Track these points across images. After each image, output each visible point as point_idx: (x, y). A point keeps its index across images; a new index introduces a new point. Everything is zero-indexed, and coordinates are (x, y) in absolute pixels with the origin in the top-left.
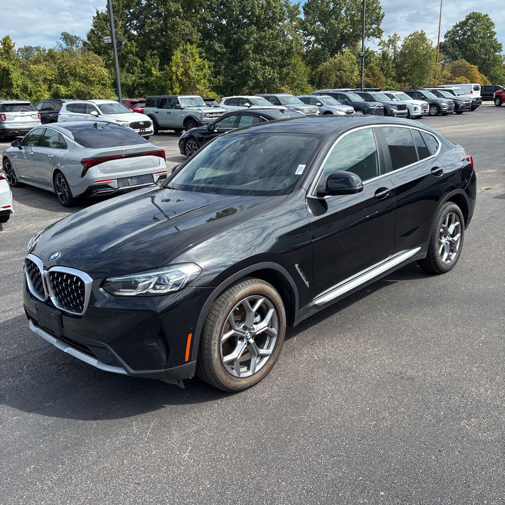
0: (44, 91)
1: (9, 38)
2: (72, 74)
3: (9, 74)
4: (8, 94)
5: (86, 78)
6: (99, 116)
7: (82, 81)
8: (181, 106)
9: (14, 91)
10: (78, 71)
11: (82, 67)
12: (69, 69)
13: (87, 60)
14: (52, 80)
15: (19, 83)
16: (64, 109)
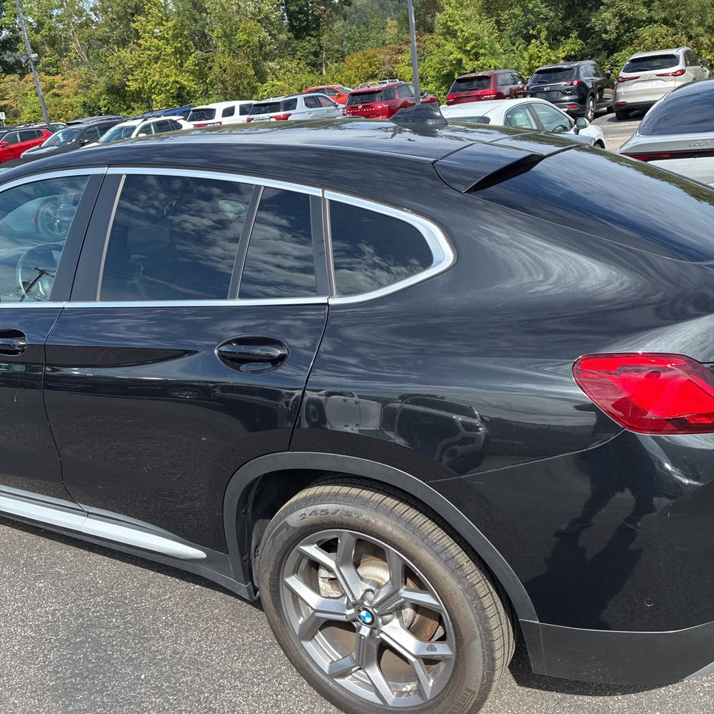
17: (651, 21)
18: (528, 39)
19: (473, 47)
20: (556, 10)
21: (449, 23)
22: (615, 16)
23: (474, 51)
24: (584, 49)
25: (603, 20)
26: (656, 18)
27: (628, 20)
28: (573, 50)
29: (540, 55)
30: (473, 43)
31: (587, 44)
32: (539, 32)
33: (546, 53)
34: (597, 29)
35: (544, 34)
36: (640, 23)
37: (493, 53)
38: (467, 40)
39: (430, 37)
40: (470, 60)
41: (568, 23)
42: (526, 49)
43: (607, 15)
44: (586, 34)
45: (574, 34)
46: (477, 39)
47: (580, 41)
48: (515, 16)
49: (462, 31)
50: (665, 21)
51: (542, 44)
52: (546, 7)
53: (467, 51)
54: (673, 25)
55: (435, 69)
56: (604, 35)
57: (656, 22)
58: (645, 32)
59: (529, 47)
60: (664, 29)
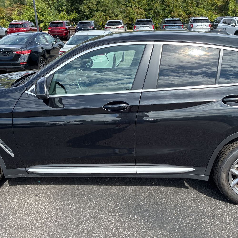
3: (229, 4)
4: (225, 14)
6: (235, 26)
9: (229, 13)
15: (233, 8)
16: (221, 22)
17: (98, 10)
18: (60, 11)
19: (41, 12)
20: (68, 3)
21: (32, 2)
22: (87, 7)
23: (42, 13)
24: (78, 17)
25: (84, 8)
26: (100, 10)
27: (91, 9)
28: (75, 17)
29: (64, 17)
30: (41, 10)
31: (79, 15)
32: (63, 9)
33: (66, 16)
34: (82, 11)
35: (65, 10)
36: (95, 11)
37: (49, 15)
38: (39, 9)
39: (24, 6)
40: (41, 16)
41: (73, 8)
42: (59, 14)
43: (85, 7)
44: (79, 12)
45: (75, 12)
46: (43, 9)
47: (77, 14)
48: (54, 3)
49: (37, 5)
50: (102, 11)
51: (65, 13)
52: (65, 1)
53: (39, 13)
54: (105, 12)
55: (27, 18)
56: (85, 13)
58: (97, 14)
59: (61, 14)
60: (102, 13)
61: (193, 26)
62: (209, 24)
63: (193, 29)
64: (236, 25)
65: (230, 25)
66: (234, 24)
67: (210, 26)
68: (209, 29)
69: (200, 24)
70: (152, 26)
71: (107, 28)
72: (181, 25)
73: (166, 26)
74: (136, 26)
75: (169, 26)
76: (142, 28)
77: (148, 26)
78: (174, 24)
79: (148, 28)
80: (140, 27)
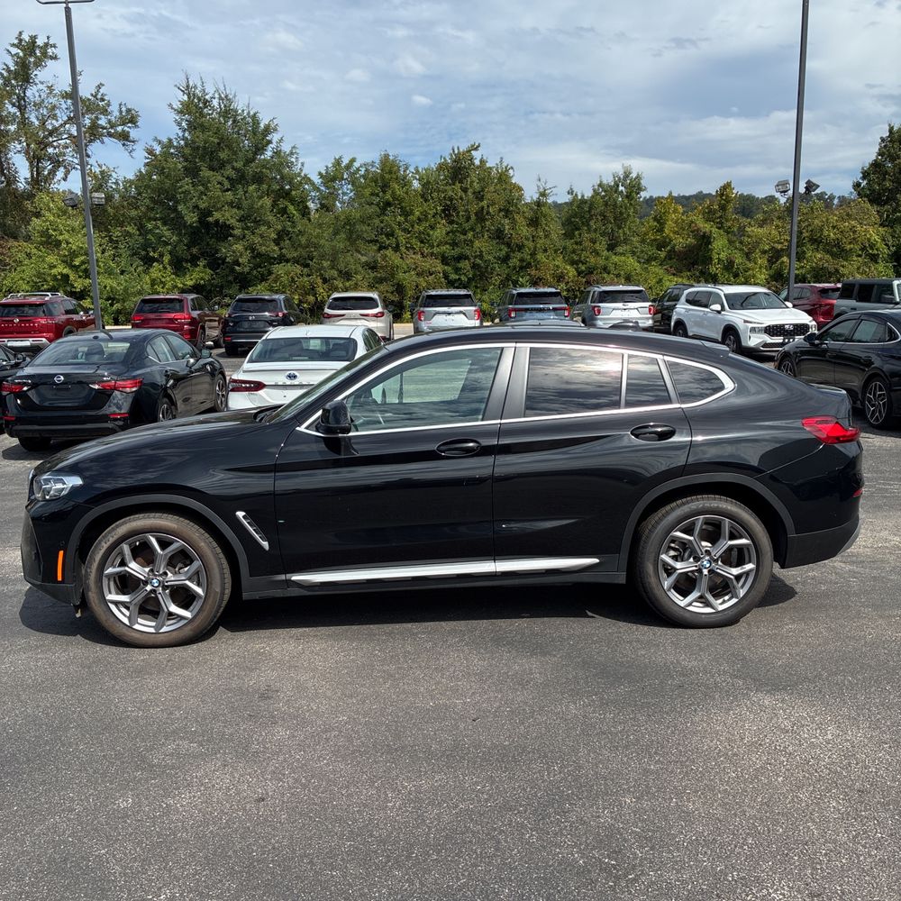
0: (760, 268)
1: (730, 186)
2: (816, 240)
3: (710, 243)
4: (702, 273)
5: (838, 245)
6: (723, 312)
7: (828, 252)
8: (894, 299)
9: (713, 270)
10: (826, 233)
11: (834, 227)
12: (812, 231)
13: (848, 215)
14: (782, 250)
15: (723, 256)
16: (683, 299)
17: (282, 259)
18: (148, 261)
19: (83, 263)
20: (179, 234)
21: (50, 231)
22: (246, 249)
23: (83, 267)
24: (213, 279)
25: (234, 252)
26: (288, 256)
27: (259, 255)
28: (202, 279)
29: (163, 280)
30: (83, 258)
31: (216, 274)
32: (162, 255)
33: (170, 279)
34: (228, 260)
35: (166, 259)
36: (272, 261)
37: (110, 273)
38: (73, 254)
39: (16, 244)
40: (80, 277)
41: (194, 251)
42: (146, 272)
43: (239, 247)
44: (215, 263)
45: (202, 263)
46: (86, 254)
47: (209, 271)
48: (128, 234)
49: (68, 243)
50: (296, 261)
51: (165, 268)
52: (169, 230)
53: (75, 266)
54: (307, 266)
55: (28, 282)
56: (237, 268)
57: (287, 261)
58: (279, 269)
59: (151, 270)
60: (298, 269)
61: (599, 312)
62: (647, 304)
63: (601, 319)
64: (723, 309)
65: (708, 310)
66: (717, 307)
67: (650, 310)
68: (648, 319)
69: (620, 305)
70: (475, 311)
71: (330, 316)
72: (564, 309)
73: (515, 310)
74: (423, 312)
75: (526, 310)
76: (444, 316)
77: (461, 312)
78: (542, 306)
79: (462, 316)
80: (435, 314)
